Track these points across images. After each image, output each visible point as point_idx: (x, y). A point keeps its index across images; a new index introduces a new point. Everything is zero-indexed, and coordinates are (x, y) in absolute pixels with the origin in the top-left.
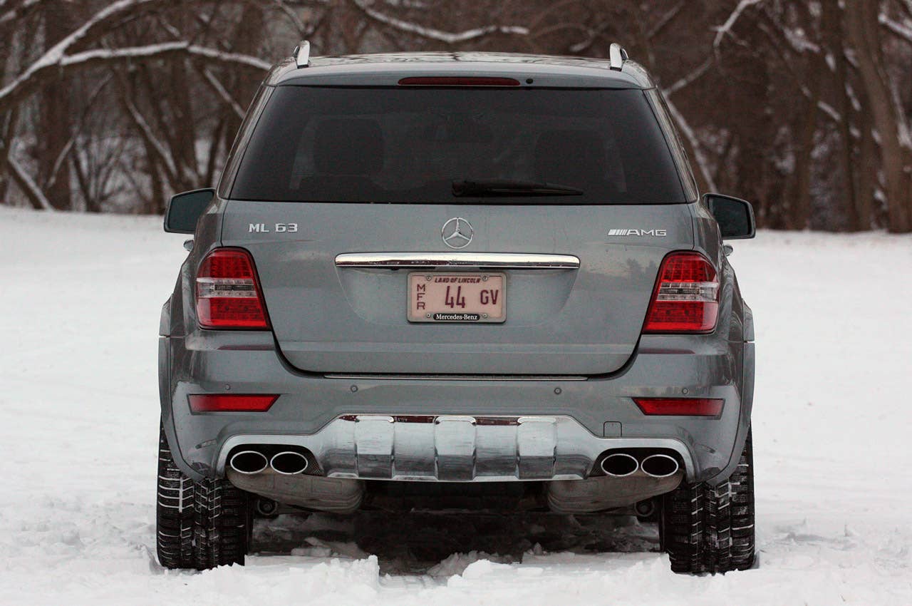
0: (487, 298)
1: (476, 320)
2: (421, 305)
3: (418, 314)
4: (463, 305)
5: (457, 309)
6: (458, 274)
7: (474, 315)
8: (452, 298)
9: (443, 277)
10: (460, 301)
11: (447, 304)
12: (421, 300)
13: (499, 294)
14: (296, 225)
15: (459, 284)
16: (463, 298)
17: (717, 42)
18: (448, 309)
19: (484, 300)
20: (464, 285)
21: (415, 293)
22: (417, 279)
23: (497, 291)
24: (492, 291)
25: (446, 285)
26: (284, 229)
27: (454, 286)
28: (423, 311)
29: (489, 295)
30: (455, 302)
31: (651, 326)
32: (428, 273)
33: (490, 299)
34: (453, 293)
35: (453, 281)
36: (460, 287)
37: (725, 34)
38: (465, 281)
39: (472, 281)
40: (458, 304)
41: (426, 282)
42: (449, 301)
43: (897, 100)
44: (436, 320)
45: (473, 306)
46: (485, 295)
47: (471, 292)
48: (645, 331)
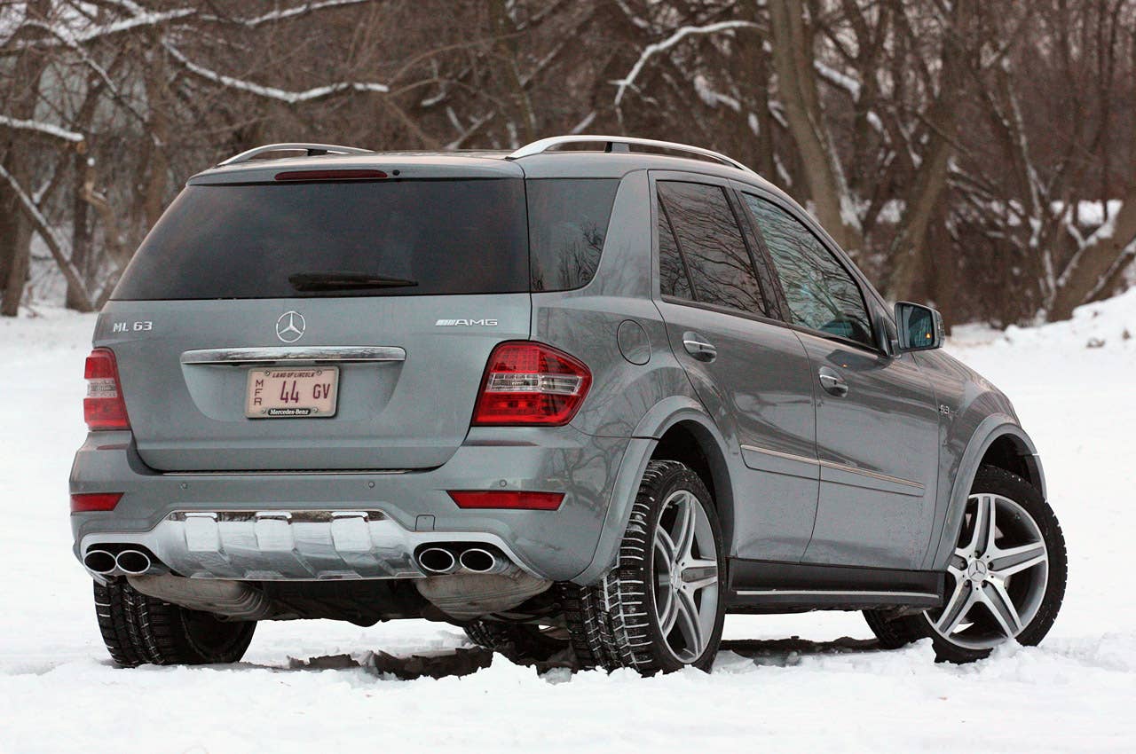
0: (319, 392)
1: (308, 416)
2: (258, 401)
3: (255, 410)
4: (297, 400)
5: (291, 404)
6: (294, 368)
7: (305, 410)
8: (287, 393)
9: (280, 373)
10: (295, 396)
11: (282, 399)
12: (259, 395)
13: (331, 388)
14: (151, 323)
15: (295, 379)
16: (297, 393)
17: (618, 100)
18: (282, 404)
19: (317, 395)
20: (298, 379)
21: (253, 388)
22: (257, 375)
23: (329, 385)
24: (324, 386)
25: (283, 379)
26: (141, 327)
27: (290, 381)
28: (260, 407)
29: (321, 389)
30: (289, 397)
31: (481, 419)
32: (267, 369)
33: (322, 394)
34: (289, 388)
35: (290, 375)
36: (295, 382)
37: (628, 88)
38: (300, 375)
39: (307, 375)
40: (292, 399)
41: (265, 378)
42: (284, 396)
43: (838, 167)
44: (270, 417)
45: (306, 400)
46: (317, 389)
47: (305, 386)
48: (475, 423)
